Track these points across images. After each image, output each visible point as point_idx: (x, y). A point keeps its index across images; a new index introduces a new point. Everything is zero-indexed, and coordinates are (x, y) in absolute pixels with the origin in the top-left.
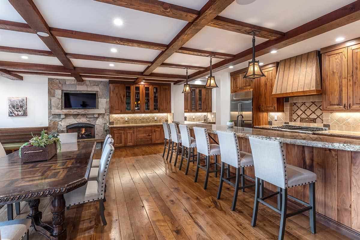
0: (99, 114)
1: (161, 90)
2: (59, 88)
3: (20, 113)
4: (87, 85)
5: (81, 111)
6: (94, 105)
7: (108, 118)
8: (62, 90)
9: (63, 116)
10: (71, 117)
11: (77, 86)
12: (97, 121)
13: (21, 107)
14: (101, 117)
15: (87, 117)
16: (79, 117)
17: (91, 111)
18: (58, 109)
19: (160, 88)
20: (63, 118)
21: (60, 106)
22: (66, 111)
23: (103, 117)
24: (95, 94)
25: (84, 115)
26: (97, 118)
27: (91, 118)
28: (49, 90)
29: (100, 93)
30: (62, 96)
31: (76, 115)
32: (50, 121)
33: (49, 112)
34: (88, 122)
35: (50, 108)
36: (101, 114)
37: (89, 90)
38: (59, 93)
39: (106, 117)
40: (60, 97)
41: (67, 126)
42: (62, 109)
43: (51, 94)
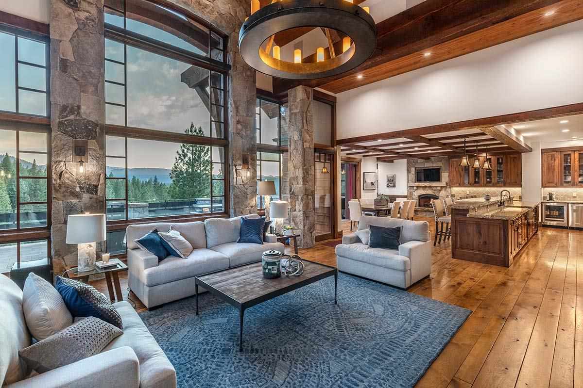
0: (441, 187)
1: (507, 162)
2: (413, 166)
3: (392, 185)
4: (432, 162)
5: (427, 184)
6: (438, 179)
7: (450, 191)
8: (415, 168)
9: (415, 188)
10: (421, 189)
11: (426, 164)
12: (441, 193)
13: (393, 181)
14: (444, 189)
15: (432, 190)
16: (427, 188)
17: (434, 184)
18: (412, 182)
19: (507, 158)
20: (415, 190)
21: (414, 180)
22: (417, 184)
23: (445, 190)
24: (439, 169)
25: (430, 187)
26: (440, 190)
27: (435, 190)
28: (407, 168)
29: (443, 168)
30: (415, 172)
31: (425, 187)
32: (408, 191)
33: (407, 185)
34: (433, 194)
35: (408, 182)
36: (444, 187)
37: (434, 166)
38: (413, 170)
39: (449, 190)
40: (414, 173)
41: (419, 196)
42: (415, 182)
43: (409, 171)
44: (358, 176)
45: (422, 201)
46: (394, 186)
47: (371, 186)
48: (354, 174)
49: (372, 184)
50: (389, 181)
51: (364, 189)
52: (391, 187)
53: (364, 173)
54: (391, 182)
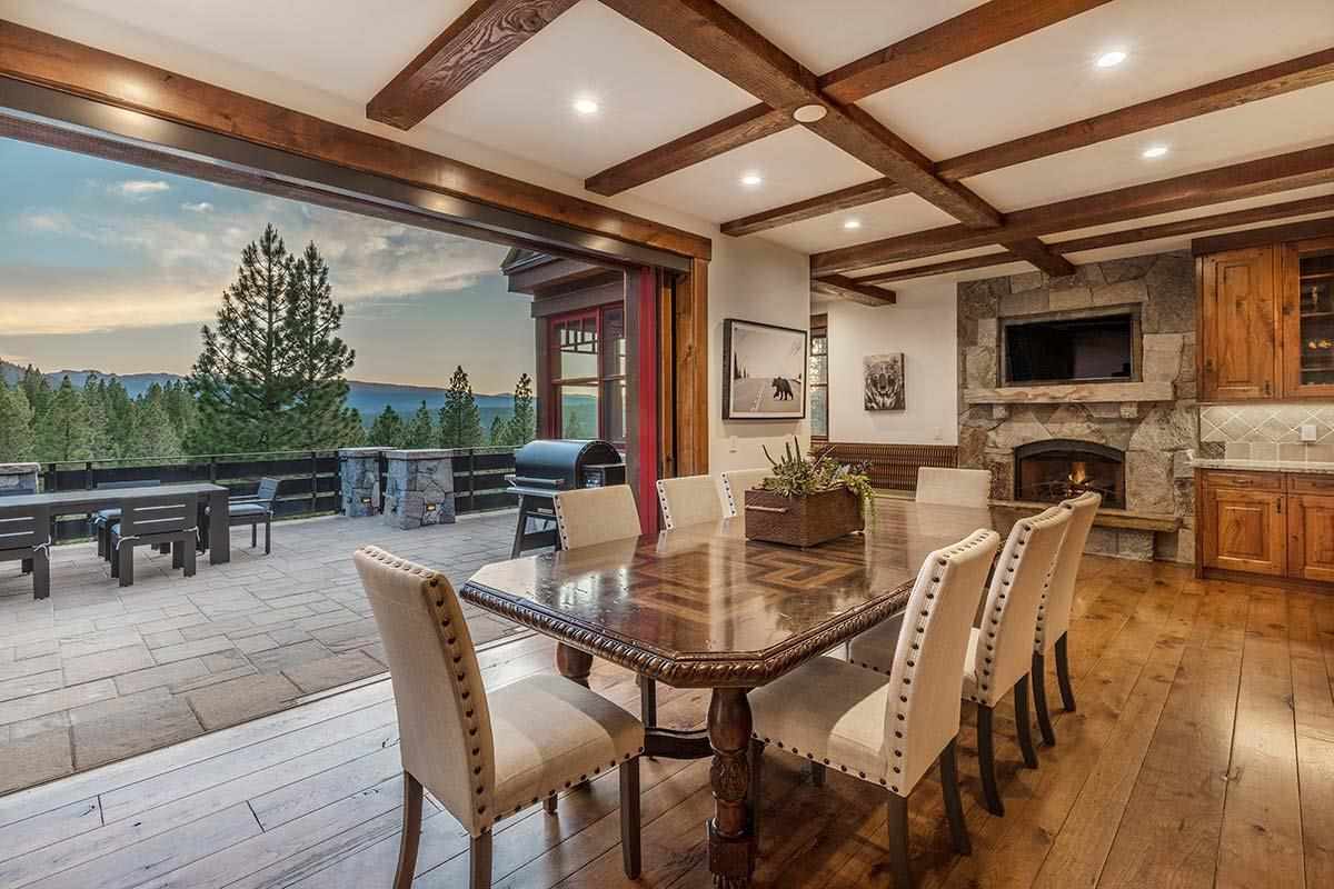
0: (1141, 405)
2: (989, 314)
3: (888, 401)
4: (1090, 285)
5: (1065, 393)
6: (1123, 367)
7: (1189, 426)
8: (1000, 319)
9: (999, 413)
10: (1030, 415)
11: (1052, 297)
12: (1136, 436)
13: (892, 382)
14: (1153, 416)
15: (1089, 418)
16: (1058, 414)
17: (1106, 392)
18: (985, 385)
20: (1004, 420)
21: (991, 375)
22: (1009, 393)
23: (1165, 419)
24: (1126, 317)
25: (1077, 408)
26: (1135, 422)
27: (1105, 421)
28: (959, 322)
29: (1149, 312)
30: (999, 339)
31: (1048, 410)
32: (963, 427)
33: (961, 398)
34: (1094, 439)
35: (963, 385)
36: (1155, 404)
37: (1099, 302)
38: (989, 331)
39: (1185, 421)
40: (992, 343)
41: (1017, 451)
42: (999, 386)
43: (966, 336)
44: (689, 340)
45: (1030, 472)
46: (899, 405)
47: (777, 403)
48: (666, 331)
49: (782, 387)
50: (875, 383)
51: (726, 416)
52: (884, 408)
53: (728, 323)
54: (887, 388)
